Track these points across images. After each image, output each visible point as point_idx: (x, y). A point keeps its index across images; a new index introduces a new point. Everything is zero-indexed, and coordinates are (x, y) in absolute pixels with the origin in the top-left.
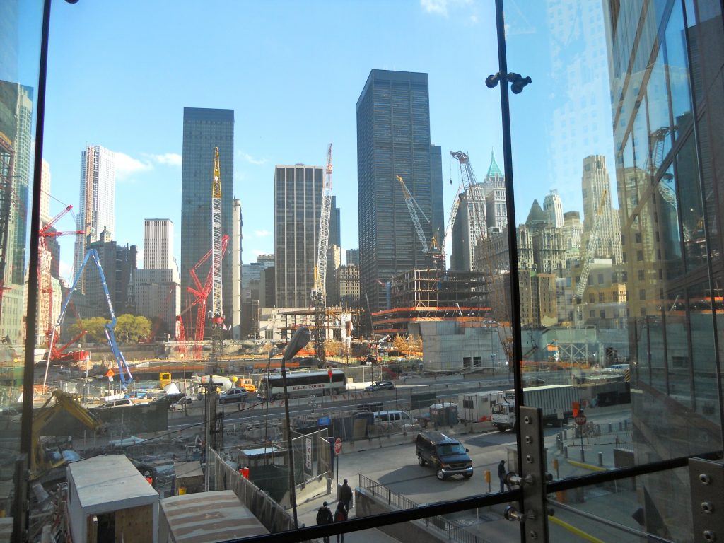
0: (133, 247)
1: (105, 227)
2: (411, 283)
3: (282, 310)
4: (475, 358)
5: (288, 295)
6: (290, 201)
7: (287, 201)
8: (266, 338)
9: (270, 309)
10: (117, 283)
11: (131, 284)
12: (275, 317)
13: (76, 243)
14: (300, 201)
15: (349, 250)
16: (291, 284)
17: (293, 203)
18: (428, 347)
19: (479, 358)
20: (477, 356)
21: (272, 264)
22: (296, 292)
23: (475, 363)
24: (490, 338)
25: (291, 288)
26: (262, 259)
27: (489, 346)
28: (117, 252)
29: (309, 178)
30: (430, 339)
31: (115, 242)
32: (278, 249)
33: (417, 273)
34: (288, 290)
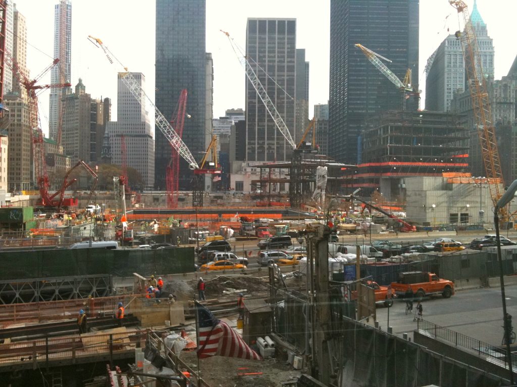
0: (107, 100)
1: (80, 80)
2: (384, 138)
3: (251, 163)
4: (462, 215)
5: (258, 149)
6: (261, 55)
7: (259, 55)
8: (237, 190)
9: (240, 162)
10: (91, 134)
11: (106, 135)
12: (245, 170)
13: (51, 95)
14: (272, 55)
15: (318, 104)
16: (261, 137)
17: (265, 57)
18: (412, 202)
19: (467, 215)
20: (464, 212)
21: (242, 118)
22: (266, 146)
23: (462, 219)
24: (479, 194)
25: (261, 142)
26: (230, 113)
27: (477, 202)
28: (92, 105)
29: (281, 31)
30: (416, 195)
31: (90, 95)
32: (249, 103)
33: (392, 127)
34: (258, 143)
